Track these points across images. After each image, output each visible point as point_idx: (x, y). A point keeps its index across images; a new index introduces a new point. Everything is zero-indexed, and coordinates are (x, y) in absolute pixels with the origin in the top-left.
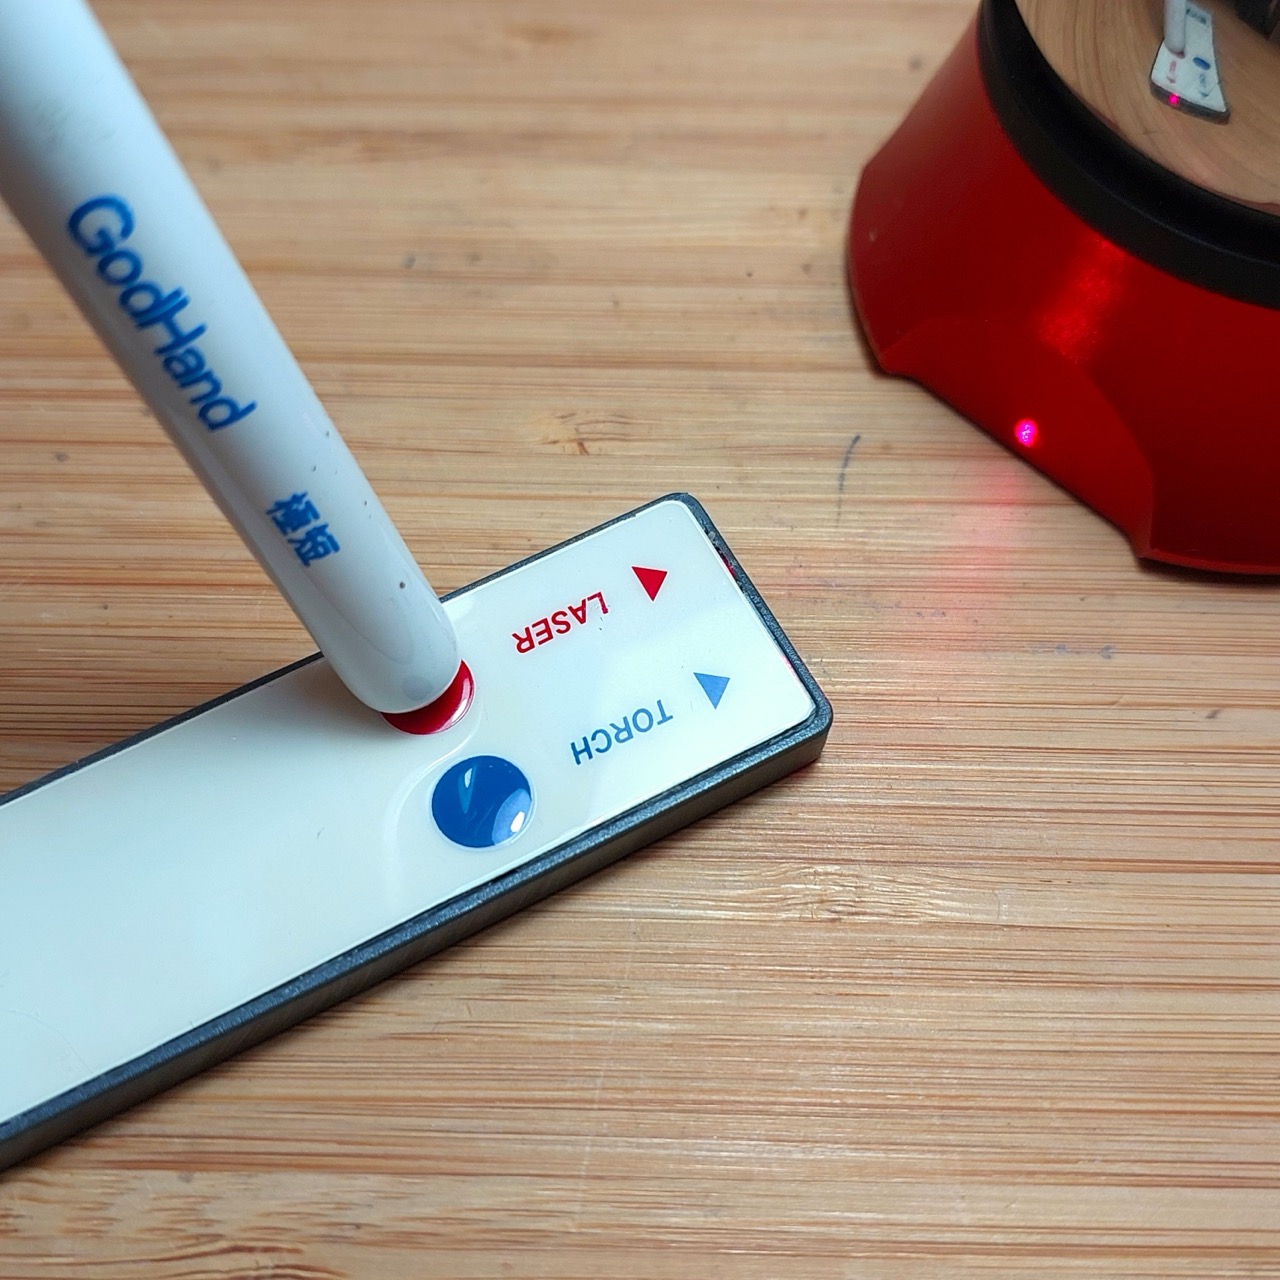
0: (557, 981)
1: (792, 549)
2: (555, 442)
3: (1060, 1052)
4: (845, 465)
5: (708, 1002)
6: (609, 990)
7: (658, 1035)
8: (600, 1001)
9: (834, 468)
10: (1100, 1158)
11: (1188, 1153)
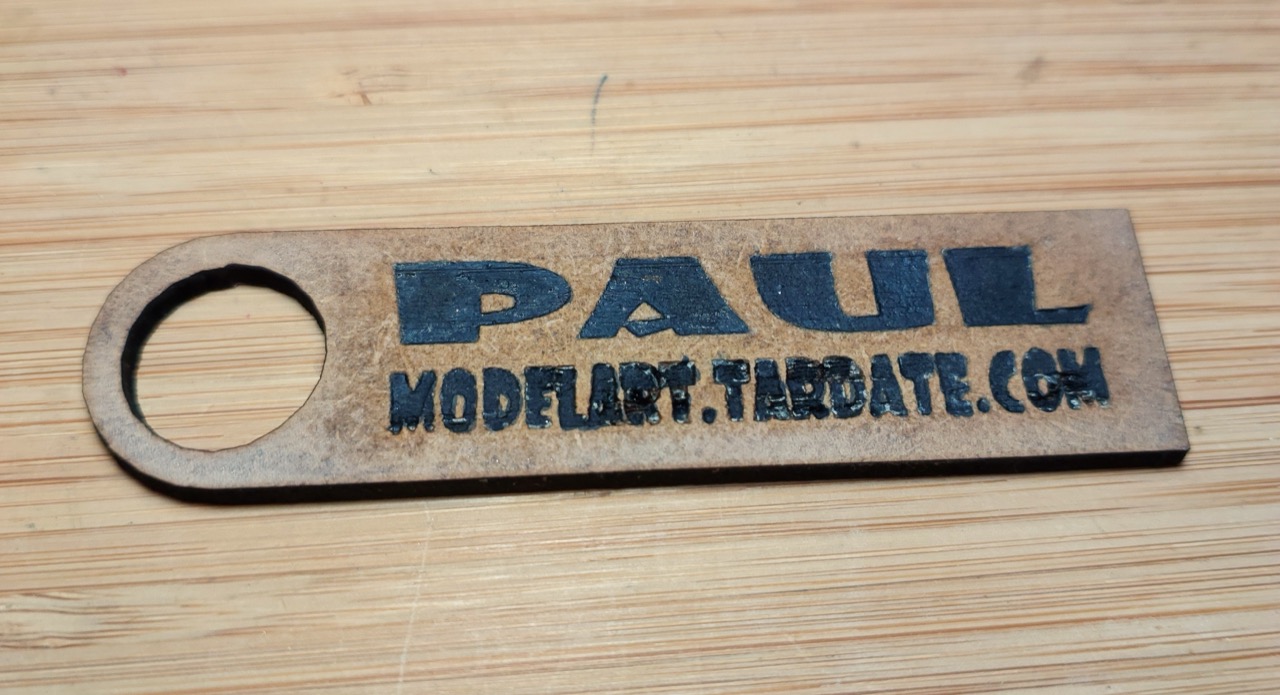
0: (361, 572)
1: (553, 177)
2: (341, 96)
3: (800, 591)
4: (596, 102)
5: (497, 577)
6: (408, 576)
7: (452, 611)
8: (400, 586)
9: (586, 104)
10: (839, 680)
11: (913, 668)
